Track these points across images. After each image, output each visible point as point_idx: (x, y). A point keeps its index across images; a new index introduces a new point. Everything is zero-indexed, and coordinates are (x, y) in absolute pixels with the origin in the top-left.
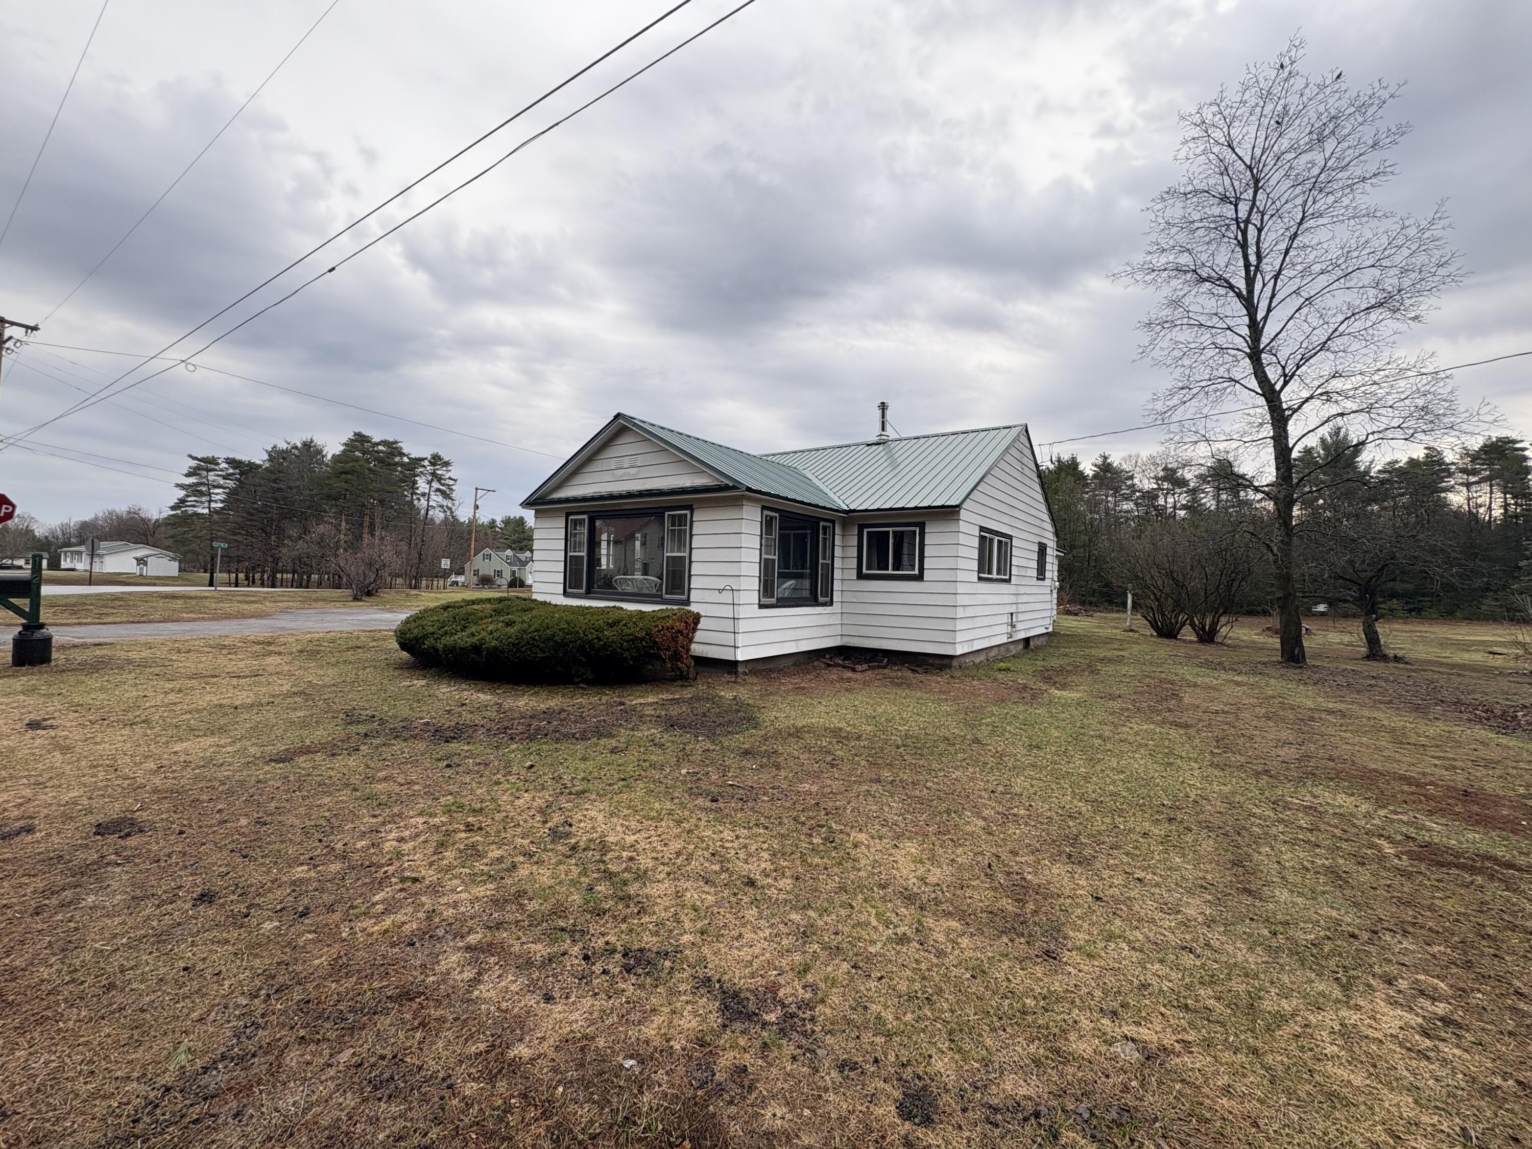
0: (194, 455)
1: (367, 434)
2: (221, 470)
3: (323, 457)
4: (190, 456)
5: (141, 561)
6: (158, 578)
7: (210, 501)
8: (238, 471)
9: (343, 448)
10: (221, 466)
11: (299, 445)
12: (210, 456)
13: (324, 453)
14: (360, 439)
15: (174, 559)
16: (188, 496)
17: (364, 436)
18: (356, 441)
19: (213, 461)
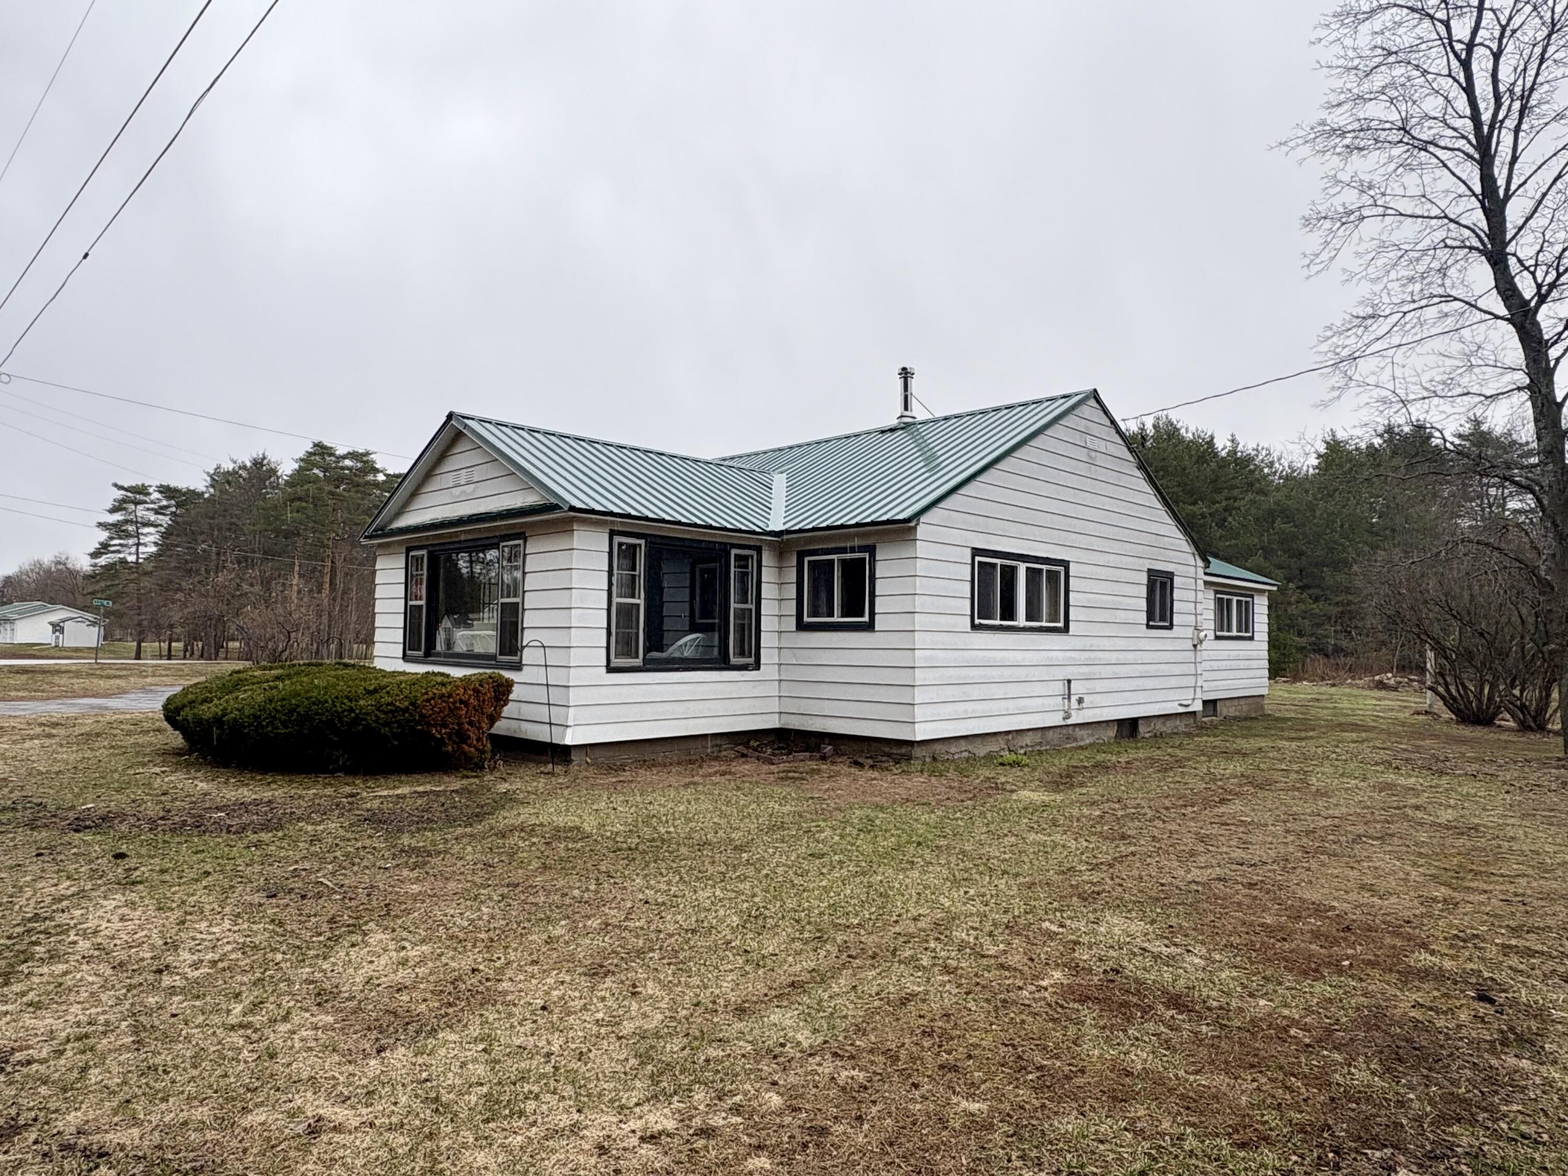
0: (120, 483)
1: (329, 445)
2: (152, 502)
3: (278, 478)
4: (116, 485)
5: (57, 628)
6: (77, 650)
7: (138, 544)
8: (173, 502)
9: (296, 466)
10: (152, 497)
11: (249, 464)
12: (140, 483)
13: (279, 474)
14: (321, 450)
15: (94, 624)
16: (112, 538)
17: (326, 448)
18: (314, 454)
19: (142, 490)
